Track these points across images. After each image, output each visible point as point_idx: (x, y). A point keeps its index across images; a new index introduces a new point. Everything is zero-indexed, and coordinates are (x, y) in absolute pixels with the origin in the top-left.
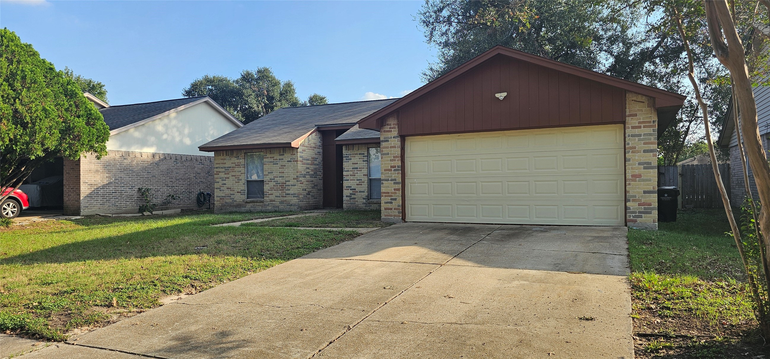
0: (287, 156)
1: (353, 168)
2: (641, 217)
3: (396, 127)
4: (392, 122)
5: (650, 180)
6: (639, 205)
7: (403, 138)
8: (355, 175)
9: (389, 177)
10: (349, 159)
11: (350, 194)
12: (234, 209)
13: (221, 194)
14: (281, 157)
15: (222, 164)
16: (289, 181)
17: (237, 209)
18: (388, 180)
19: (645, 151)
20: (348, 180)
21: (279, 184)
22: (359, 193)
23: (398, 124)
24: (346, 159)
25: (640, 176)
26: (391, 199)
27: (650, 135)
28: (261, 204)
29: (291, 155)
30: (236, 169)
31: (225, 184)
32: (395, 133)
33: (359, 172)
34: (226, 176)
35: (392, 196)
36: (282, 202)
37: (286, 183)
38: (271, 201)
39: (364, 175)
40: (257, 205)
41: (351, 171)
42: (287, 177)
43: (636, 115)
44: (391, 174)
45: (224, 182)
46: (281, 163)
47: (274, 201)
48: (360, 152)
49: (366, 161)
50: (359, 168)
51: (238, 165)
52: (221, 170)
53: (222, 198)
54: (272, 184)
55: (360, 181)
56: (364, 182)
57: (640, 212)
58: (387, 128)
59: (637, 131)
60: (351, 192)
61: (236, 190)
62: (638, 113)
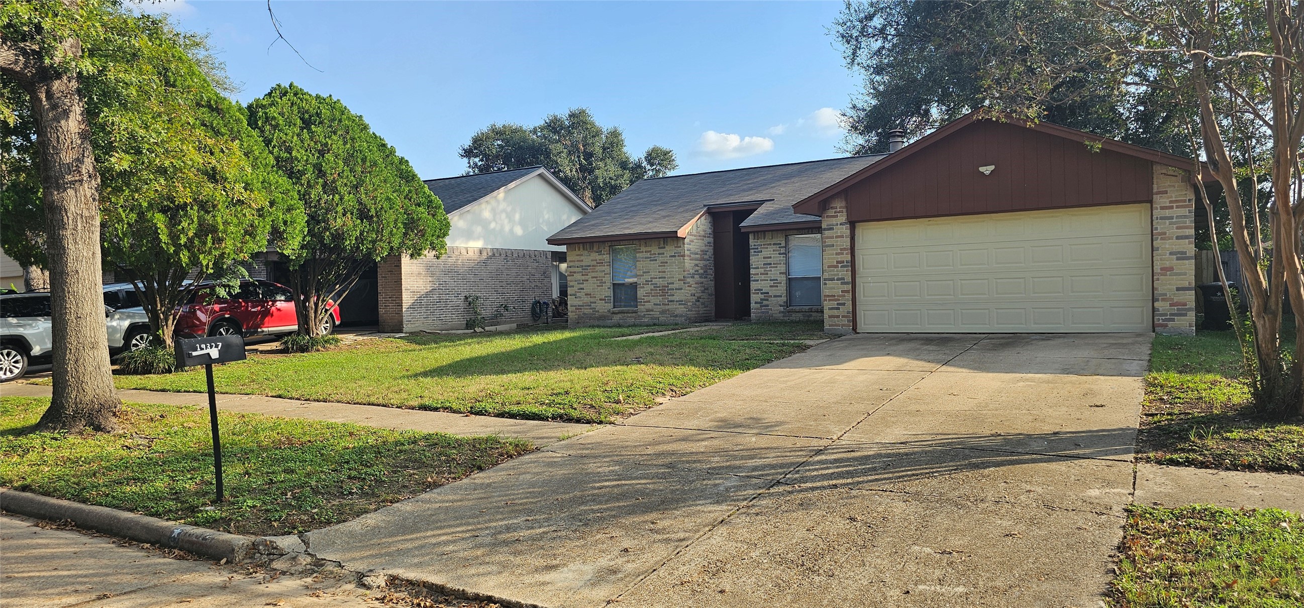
0: (670, 250)
1: (764, 264)
2: (1173, 320)
3: (844, 210)
4: (839, 204)
5: (1185, 274)
6: (1171, 305)
7: (852, 224)
8: (767, 274)
9: (835, 275)
10: (758, 252)
11: (761, 299)
12: (597, 323)
13: (577, 302)
14: (661, 251)
15: (578, 261)
16: (673, 283)
17: (601, 323)
18: (833, 280)
19: (1178, 238)
20: (758, 280)
21: (659, 287)
22: (773, 299)
23: (847, 207)
24: (755, 252)
25: (1171, 269)
26: (838, 304)
27: (1185, 217)
28: (634, 315)
29: (676, 247)
30: (598, 268)
31: (582, 289)
32: (842, 218)
33: (773, 269)
34: (583, 278)
35: (839, 300)
36: (663, 312)
37: (668, 287)
38: (648, 310)
39: (780, 273)
40: (628, 317)
41: (761, 268)
42: (669, 278)
43: (1166, 192)
44: (837, 271)
45: (582, 286)
46: (661, 259)
47: (652, 311)
48: (775, 241)
49: (783, 254)
50: (774, 264)
51: (601, 263)
52: (576, 270)
53: (579, 308)
54: (648, 288)
55: (775, 283)
56: (781, 283)
57: (1171, 315)
58: (831, 212)
59: (1167, 213)
60: (762, 296)
61: (598, 297)
62: (1169, 190)
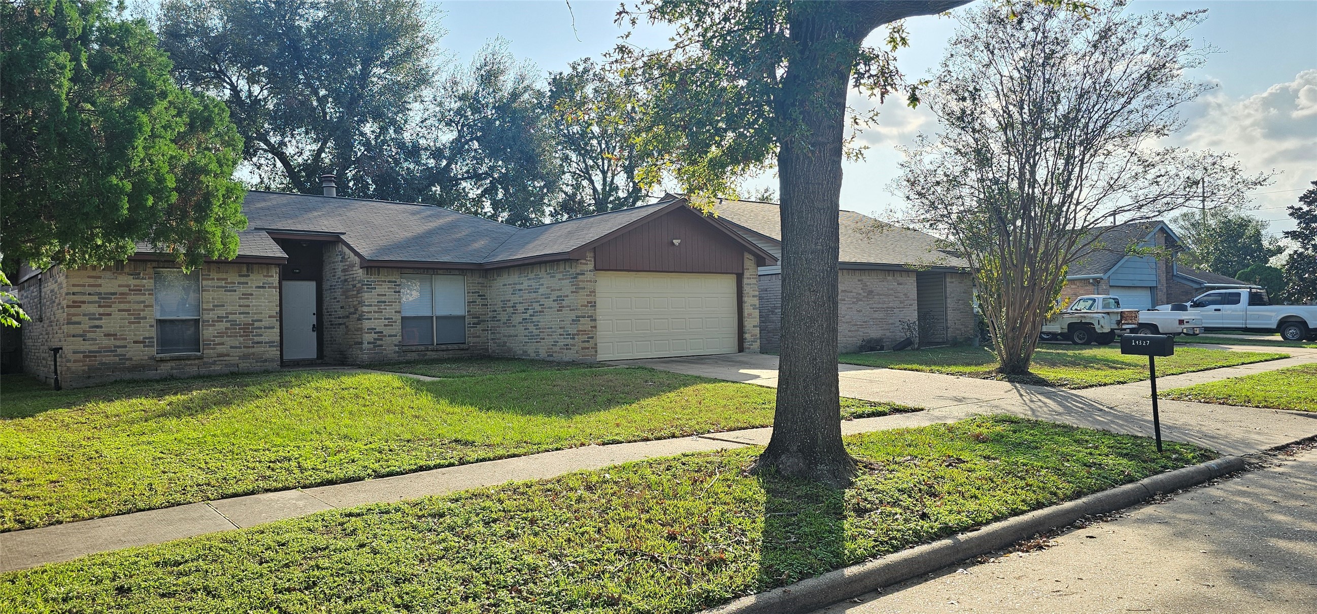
0: (258, 279)
1: (378, 302)
2: (753, 345)
3: (593, 261)
4: (591, 257)
5: (756, 318)
6: (751, 336)
7: (597, 272)
9: (586, 313)
10: (372, 288)
11: (375, 339)
13: (85, 347)
15: (89, 286)
16: (261, 321)
17: (136, 376)
19: (753, 296)
20: (371, 319)
21: (240, 325)
22: (387, 338)
23: (594, 257)
24: (367, 288)
25: (751, 315)
26: (588, 338)
27: (755, 284)
28: (197, 362)
29: (264, 276)
30: (131, 298)
31: (97, 327)
32: (591, 266)
33: (387, 307)
34: (101, 310)
35: (589, 334)
36: (245, 357)
37: (253, 324)
38: (220, 355)
39: (395, 312)
41: (375, 306)
42: (255, 314)
46: (242, 290)
47: (228, 355)
48: (388, 278)
49: (398, 292)
50: (389, 302)
51: (138, 290)
52: (84, 298)
53: (88, 355)
54: (222, 326)
55: (390, 322)
56: (396, 322)
58: (585, 262)
59: (749, 281)
60: (376, 336)
61: (131, 338)
62: (749, 267)
